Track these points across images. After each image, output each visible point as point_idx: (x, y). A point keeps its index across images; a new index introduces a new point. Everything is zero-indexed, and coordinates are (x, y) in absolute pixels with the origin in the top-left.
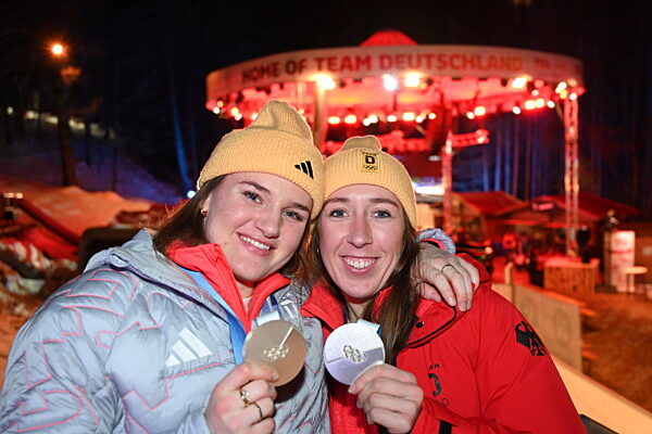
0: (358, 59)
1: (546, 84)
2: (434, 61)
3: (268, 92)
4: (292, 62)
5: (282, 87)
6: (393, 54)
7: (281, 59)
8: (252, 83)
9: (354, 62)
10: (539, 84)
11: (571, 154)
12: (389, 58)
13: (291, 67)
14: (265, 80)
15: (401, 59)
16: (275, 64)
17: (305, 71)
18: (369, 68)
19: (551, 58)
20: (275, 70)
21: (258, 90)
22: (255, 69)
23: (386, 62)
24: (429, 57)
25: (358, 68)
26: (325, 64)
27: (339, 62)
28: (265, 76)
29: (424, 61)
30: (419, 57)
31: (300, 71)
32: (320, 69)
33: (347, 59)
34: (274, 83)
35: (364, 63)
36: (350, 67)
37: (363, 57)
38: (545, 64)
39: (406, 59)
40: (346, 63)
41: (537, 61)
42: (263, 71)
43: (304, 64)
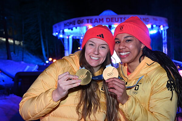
0: (100, 19)
1: (157, 26)
2: (123, 20)
3: (72, 30)
4: (80, 20)
5: (76, 28)
6: (110, 18)
7: (76, 19)
8: (67, 27)
9: (98, 20)
10: (154, 26)
11: (165, 47)
12: (109, 19)
13: (79, 22)
14: (71, 26)
15: (113, 19)
16: (74, 21)
17: (83, 23)
18: (103, 22)
19: (158, 18)
20: (74, 23)
21: (69, 29)
22: (68, 23)
23: (108, 20)
24: (121, 18)
25: (99, 22)
26: (89, 21)
27: (94, 20)
28: (71, 25)
29: (120, 19)
30: (118, 19)
31: (82, 23)
32: (88, 22)
33: (96, 19)
34: (74, 27)
35: (101, 20)
36: (97, 22)
37: (101, 19)
38: (156, 20)
39: (114, 19)
40: (96, 20)
41: (154, 19)
42: (70, 23)
43: (83, 21)
